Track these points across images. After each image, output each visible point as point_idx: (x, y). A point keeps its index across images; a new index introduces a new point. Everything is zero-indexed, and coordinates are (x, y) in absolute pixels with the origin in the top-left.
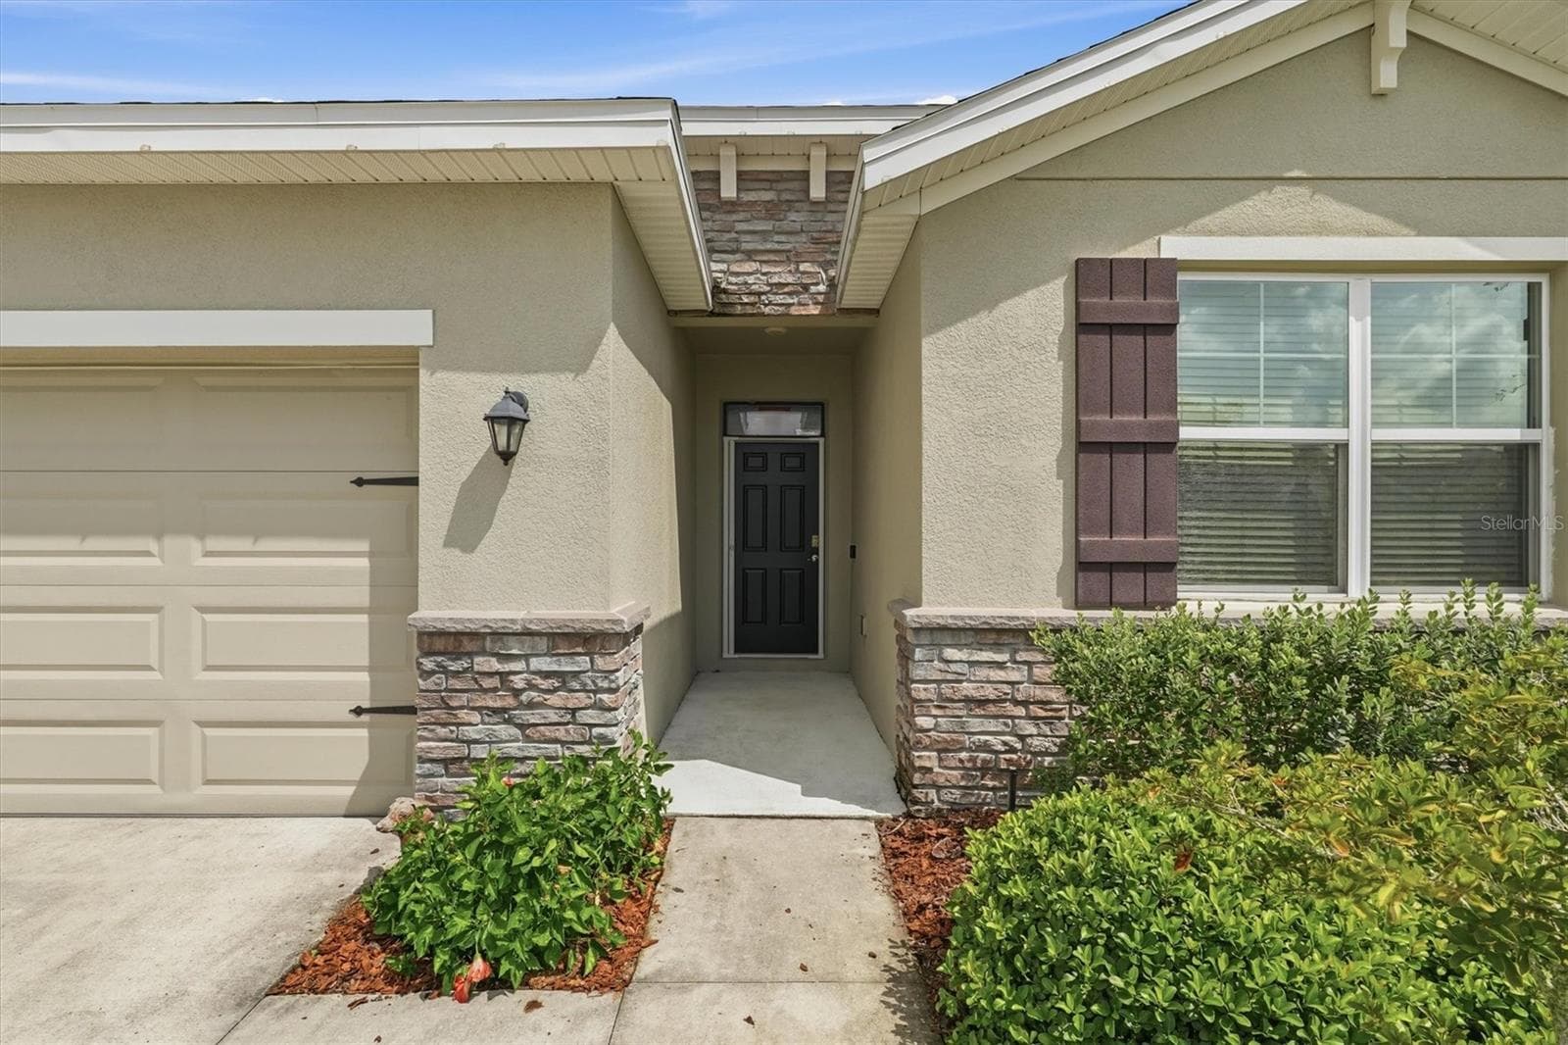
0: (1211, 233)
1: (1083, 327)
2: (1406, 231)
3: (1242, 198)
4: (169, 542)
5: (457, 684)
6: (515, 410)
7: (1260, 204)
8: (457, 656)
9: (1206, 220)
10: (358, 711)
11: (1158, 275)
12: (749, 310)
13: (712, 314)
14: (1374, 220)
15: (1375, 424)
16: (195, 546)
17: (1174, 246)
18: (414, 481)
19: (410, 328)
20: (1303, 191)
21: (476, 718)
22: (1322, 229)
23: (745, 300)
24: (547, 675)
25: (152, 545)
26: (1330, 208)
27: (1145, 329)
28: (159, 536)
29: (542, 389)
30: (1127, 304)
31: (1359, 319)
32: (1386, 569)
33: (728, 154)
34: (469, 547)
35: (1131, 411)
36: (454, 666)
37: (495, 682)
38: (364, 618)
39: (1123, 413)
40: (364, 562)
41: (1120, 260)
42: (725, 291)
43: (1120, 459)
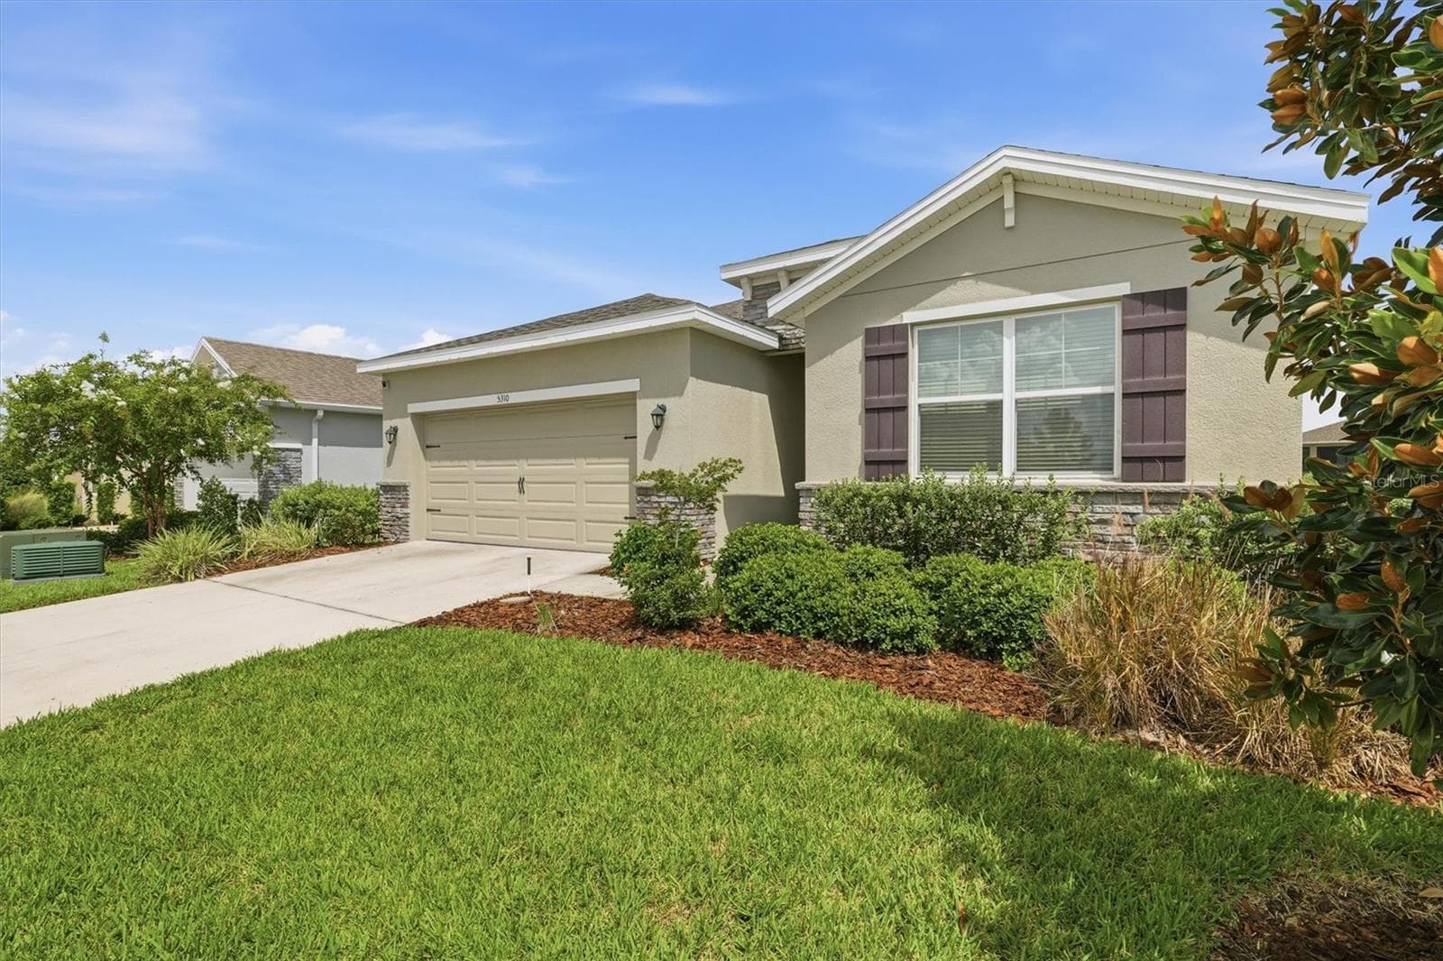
0: (927, 308)
1: (868, 358)
2: (1024, 293)
3: (943, 289)
4: (578, 460)
5: (646, 505)
6: (661, 412)
7: (952, 291)
8: (646, 495)
9: (922, 304)
10: (626, 518)
11: (900, 332)
12: (796, 346)
13: (779, 350)
14: (1008, 290)
15: (1017, 390)
16: (583, 461)
17: (908, 317)
18: (635, 437)
19: (632, 385)
20: (970, 281)
21: (652, 517)
22: (981, 299)
23: (794, 342)
24: (671, 503)
25: (573, 461)
26: (986, 288)
27: (893, 356)
28: (575, 458)
29: (670, 403)
30: (886, 346)
31: (1008, 338)
32: (1025, 462)
33: (782, 274)
34: (650, 460)
35: (888, 393)
36: (646, 500)
37: (656, 505)
38: (627, 486)
39: (884, 394)
40: (627, 466)
41: (883, 327)
42: (785, 339)
43: (883, 415)
